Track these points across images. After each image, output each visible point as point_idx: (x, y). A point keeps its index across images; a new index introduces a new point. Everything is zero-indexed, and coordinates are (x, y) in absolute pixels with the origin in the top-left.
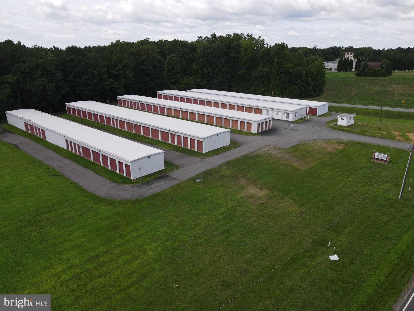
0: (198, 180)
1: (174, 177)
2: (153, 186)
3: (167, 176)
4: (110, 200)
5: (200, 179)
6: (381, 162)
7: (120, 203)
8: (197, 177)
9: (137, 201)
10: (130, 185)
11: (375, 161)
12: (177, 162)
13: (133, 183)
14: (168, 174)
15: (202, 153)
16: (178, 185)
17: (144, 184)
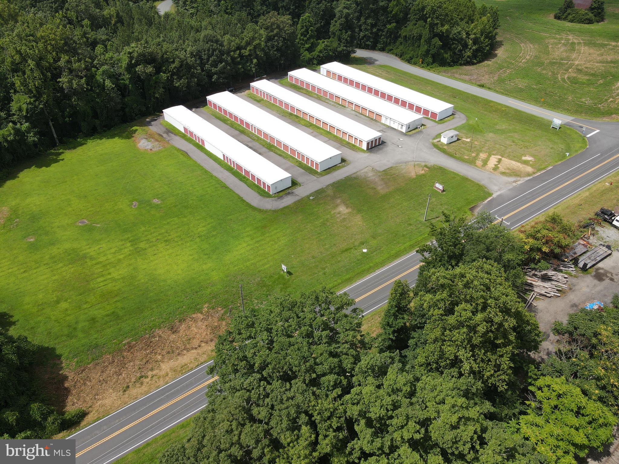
0: (311, 198)
1: (297, 193)
2: (284, 200)
3: (293, 193)
4: (260, 209)
5: (313, 197)
6: (438, 190)
7: (266, 212)
8: (311, 195)
9: (275, 211)
10: (271, 199)
12: (299, 180)
13: (272, 197)
14: (293, 191)
15: (318, 172)
16: (299, 201)
17: (278, 198)
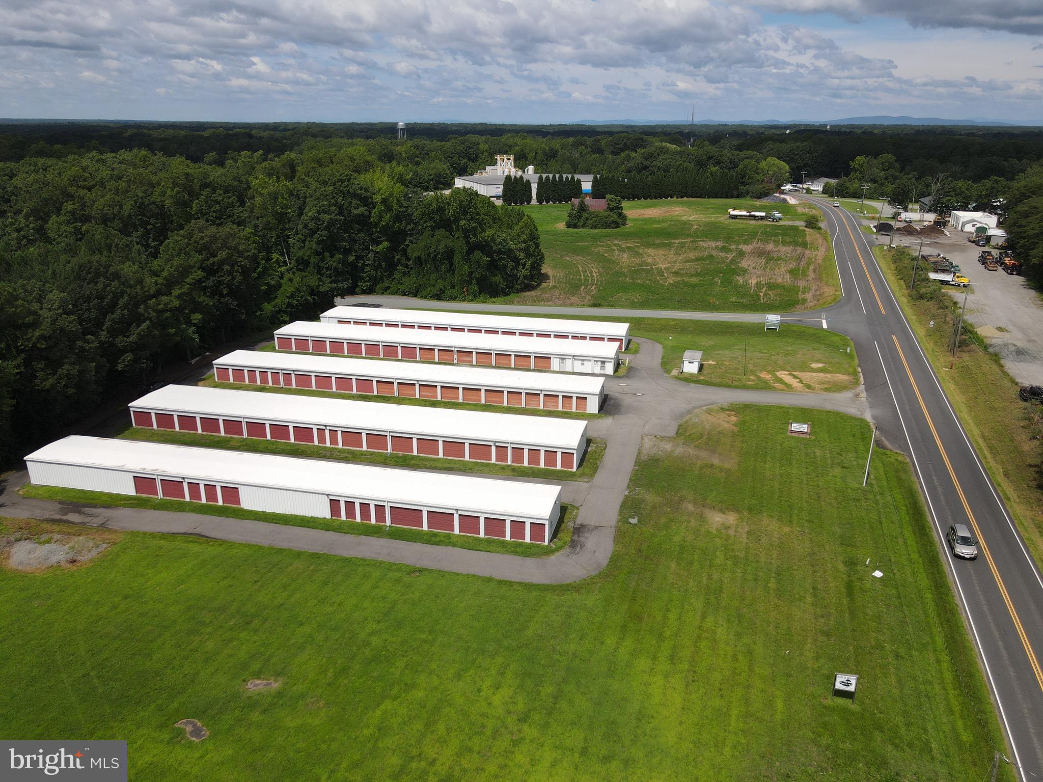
0: (633, 521)
1: (592, 524)
2: (589, 546)
3: (583, 525)
5: (633, 518)
6: (801, 436)
7: (588, 584)
8: (624, 516)
9: (605, 575)
10: (558, 554)
11: (793, 434)
13: (557, 550)
14: (578, 522)
15: (573, 472)
16: (621, 536)
17: (572, 547)
